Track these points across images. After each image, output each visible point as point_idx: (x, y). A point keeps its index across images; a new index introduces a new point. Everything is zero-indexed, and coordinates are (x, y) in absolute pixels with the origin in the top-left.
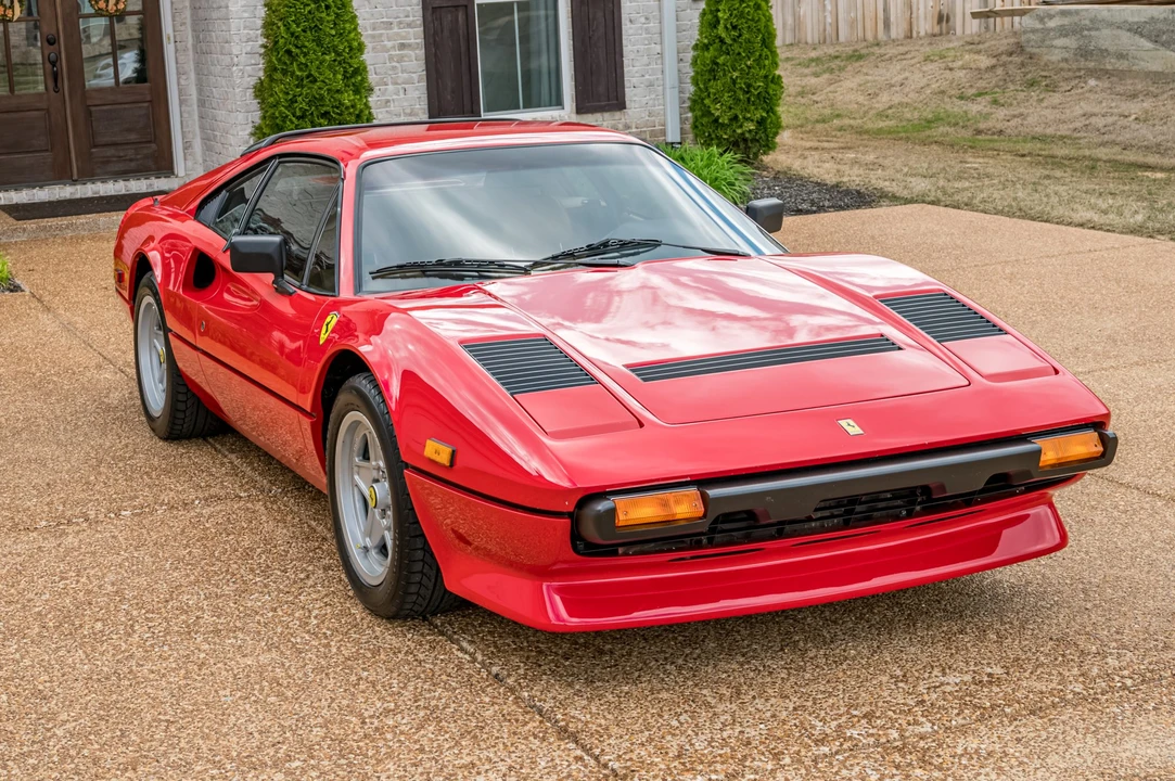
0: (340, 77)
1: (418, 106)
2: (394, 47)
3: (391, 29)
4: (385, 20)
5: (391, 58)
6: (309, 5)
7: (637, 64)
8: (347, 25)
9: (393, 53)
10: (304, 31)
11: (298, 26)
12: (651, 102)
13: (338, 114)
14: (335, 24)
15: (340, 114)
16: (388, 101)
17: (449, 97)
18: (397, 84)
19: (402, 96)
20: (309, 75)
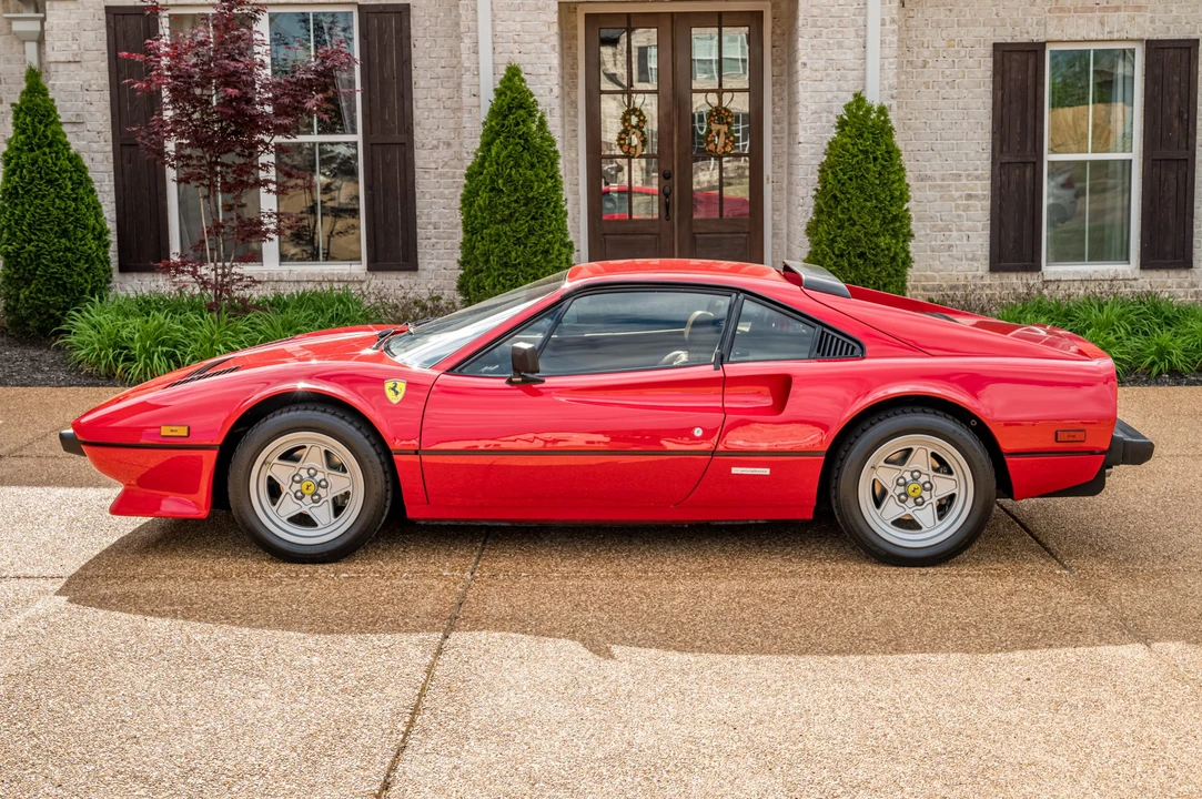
0: (878, 222)
1: (980, 253)
2: (961, 197)
3: (959, 180)
4: (954, 172)
5: (957, 207)
6: (857, 156)
8: (892, 176)
9: (959, 202)
10: (851, 179)
11: (844, 174)
13: (873, 255)
14: (880, 174)
15: (875, 256)
16: (951, 246)
17: (1011, 246)
18: (961, 231)
19: (965, 241)
20: (850, 219)
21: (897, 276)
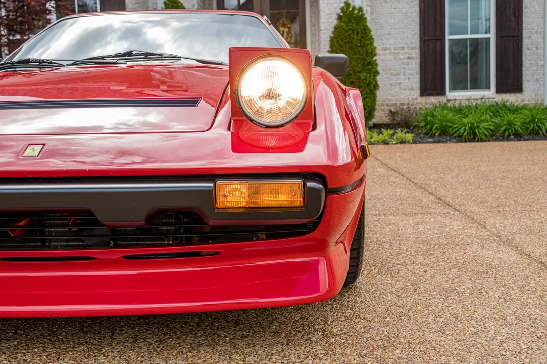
0: (360, 65)
2: (404, 58)
3: (403, 50)
4: (401, 45)
5: (403, 63)
6: (348, 32)
7: (530, 70)
8: (367, 42)
9: (404, 61)
11: (342, 41)
12: (537, 89)
13: (358, 82)
14: (360, 41)
15: (359, 83)
16: (400, 83)
17: (431, 82)
18: (405, 75)
19: (407, 81)
21: (371, 93)
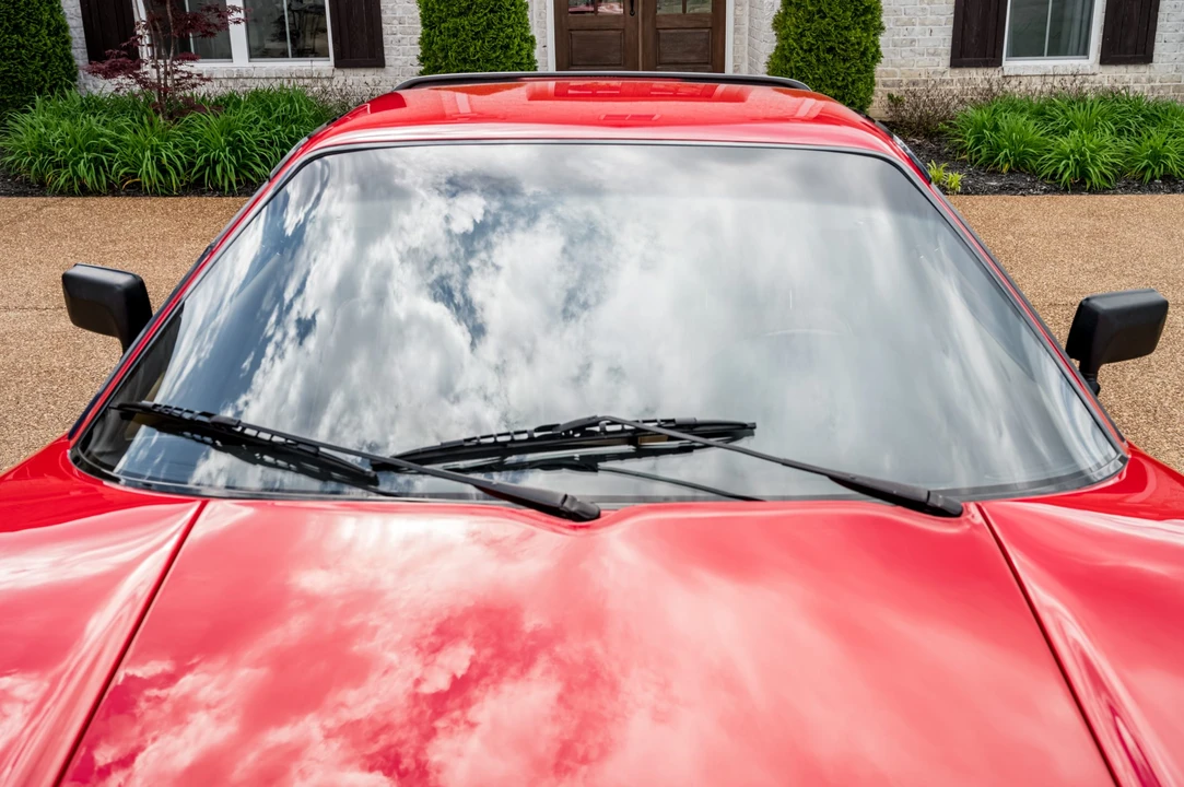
1: (941, 47)
7: (1173, 18)
13: (843, 49)
16: (913, 41)
17: (973, 41)
18: (924, 25)
19: (928, 36)
20: (820, 11)
21: (867, 71)
